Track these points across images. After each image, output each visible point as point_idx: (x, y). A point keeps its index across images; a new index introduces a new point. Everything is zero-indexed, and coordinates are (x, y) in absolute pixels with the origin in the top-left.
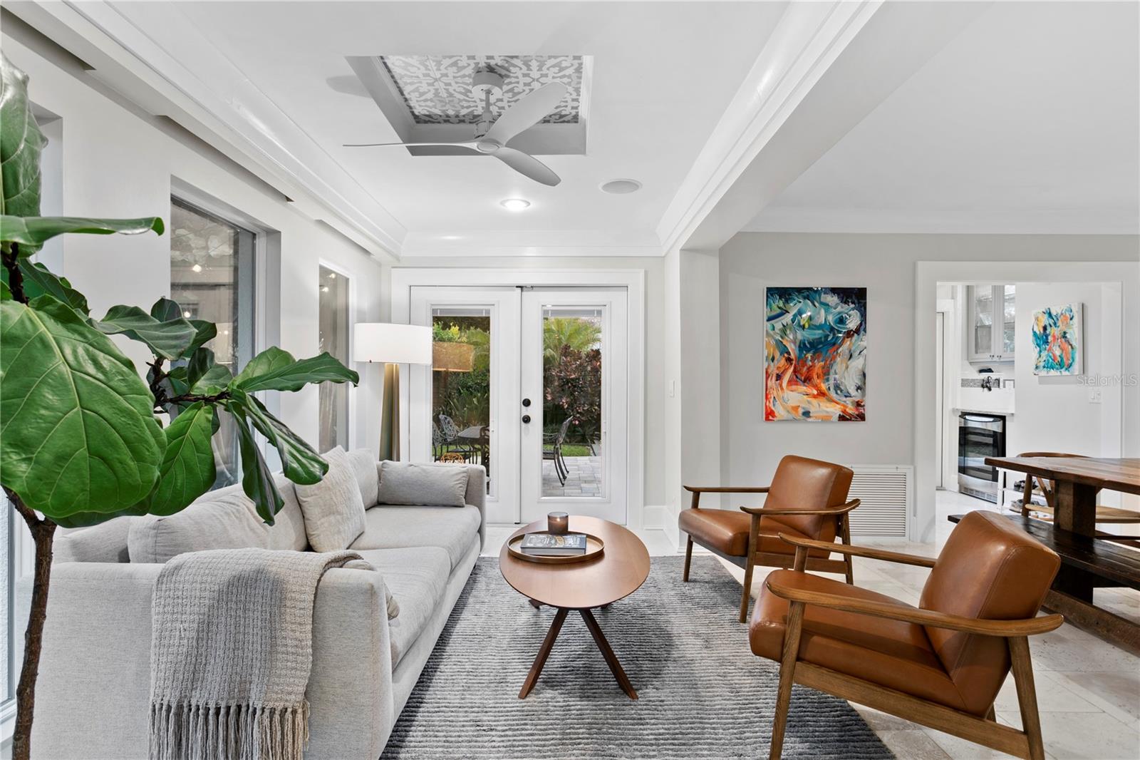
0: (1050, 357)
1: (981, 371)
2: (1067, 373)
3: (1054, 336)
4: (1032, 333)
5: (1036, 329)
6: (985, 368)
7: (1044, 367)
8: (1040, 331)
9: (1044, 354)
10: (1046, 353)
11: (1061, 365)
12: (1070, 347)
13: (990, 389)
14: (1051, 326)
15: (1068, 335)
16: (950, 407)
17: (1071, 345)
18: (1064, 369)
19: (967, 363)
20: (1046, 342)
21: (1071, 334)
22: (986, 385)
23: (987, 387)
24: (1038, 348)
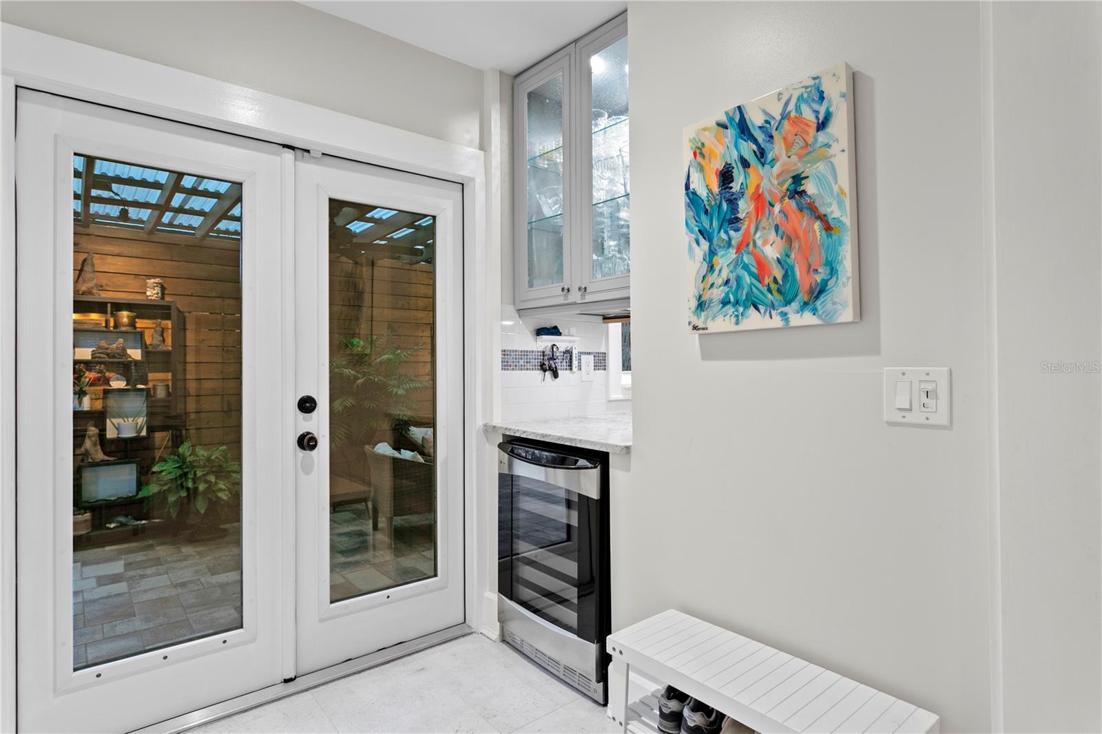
0: (746, 267)
1: (541, 332)
2: (808, 318)
3: (758, 198)
4: (682, 198)
5: (697, 185)
6: (548, 326)
7: (725, 303)
8: (710, 191)
9: (725, 260)
10: (732, 253)
11: (785, 292)
12: (817, 225)
13: (556, 375)
14: (745, 164)
15: (810, 187)
16: (480, 422)
17: (822, 218)
18: (795, 305)
19: (511, 309)
20: (733, 221)
21: (821, 180)
22: (549, 365)
23: (550, 368)
24: (705, 245)
